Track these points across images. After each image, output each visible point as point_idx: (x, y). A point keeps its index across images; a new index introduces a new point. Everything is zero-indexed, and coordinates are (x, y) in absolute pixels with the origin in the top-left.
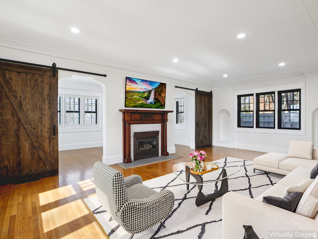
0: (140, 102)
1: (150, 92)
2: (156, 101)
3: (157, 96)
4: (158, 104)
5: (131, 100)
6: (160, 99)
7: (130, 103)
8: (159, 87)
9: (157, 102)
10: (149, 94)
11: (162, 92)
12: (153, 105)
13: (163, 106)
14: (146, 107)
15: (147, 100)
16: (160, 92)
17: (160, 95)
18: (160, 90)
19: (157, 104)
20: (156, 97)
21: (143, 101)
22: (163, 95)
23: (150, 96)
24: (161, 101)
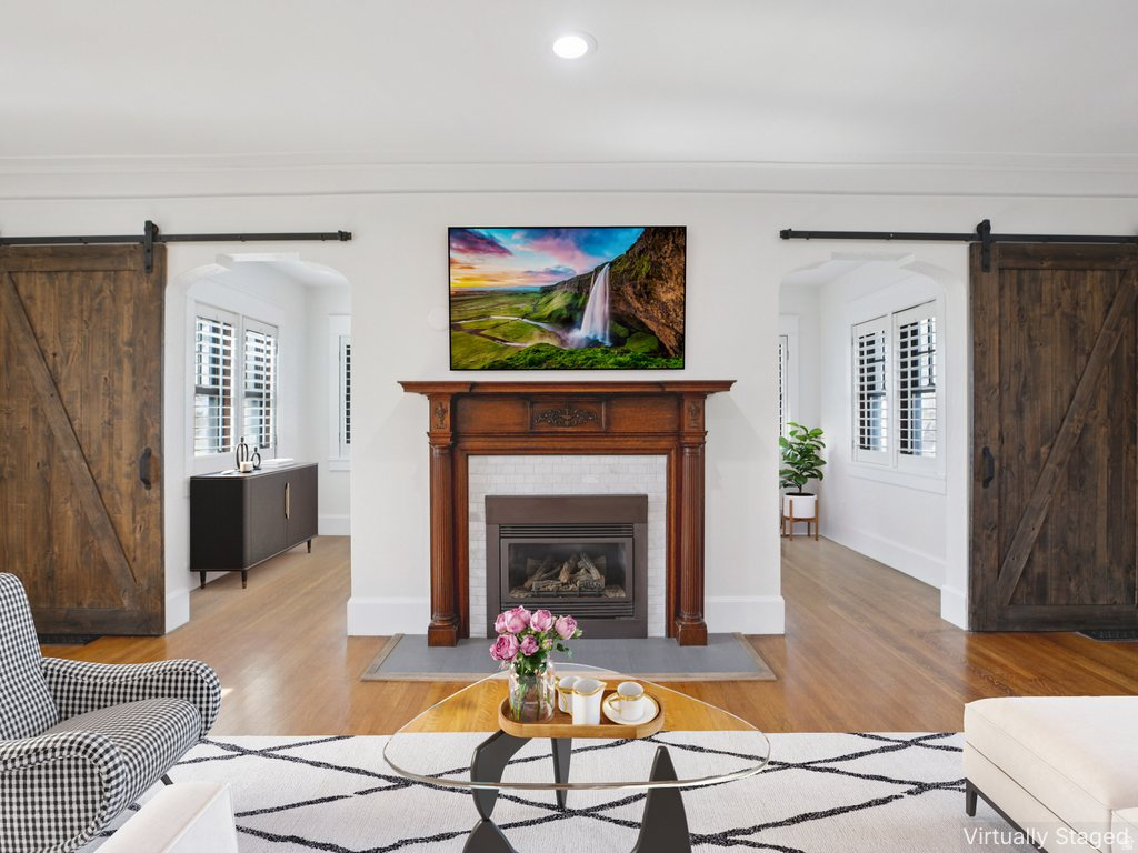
0: (529, 345)
1: (582, 285)
2: (623, 332)
3: (628, 304)
4: (637, 348)
5: (477, 337)
6: (651, 318)
7: (476, 351)
8: (635, 253)
9: (631, 334)
10: (576, 297)
11: (660, 278)
12: (606, 352)
13: (671, 351)
14: (563, 367)
15: (568, 331)
16: (648, 276)
17: (646, 294)
18: (646, 268)
19: (628, 346)
20: (622, 307)
21: (542, 336)
22: (670, 296)
23: (582, 309)
24: (652, 325)
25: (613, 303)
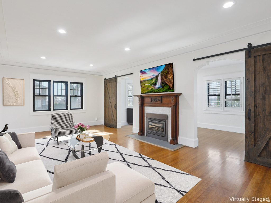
0: (150, 89)
1: (157, 77)
2: (163, 85)
3: (164, 80)
4: (166, 88)
5: (144, 88)
6: (168, 82)
7: (144, 91)
8: (164, 70)
9: (164, 85)
10: (156, 79)
11: (169, 74)
12: (161, 89)
13: (172, 88)
14: (155, 92)
15: (155, 86)
16: (167, 74)
17: (167, 77)
18: (166, 72)
19: (164, 88)
20: (163, 81)
21: (152, 87)
22: (171, 77)
23: (157, 82)
24: (168, 83)
25: (161, 80)
